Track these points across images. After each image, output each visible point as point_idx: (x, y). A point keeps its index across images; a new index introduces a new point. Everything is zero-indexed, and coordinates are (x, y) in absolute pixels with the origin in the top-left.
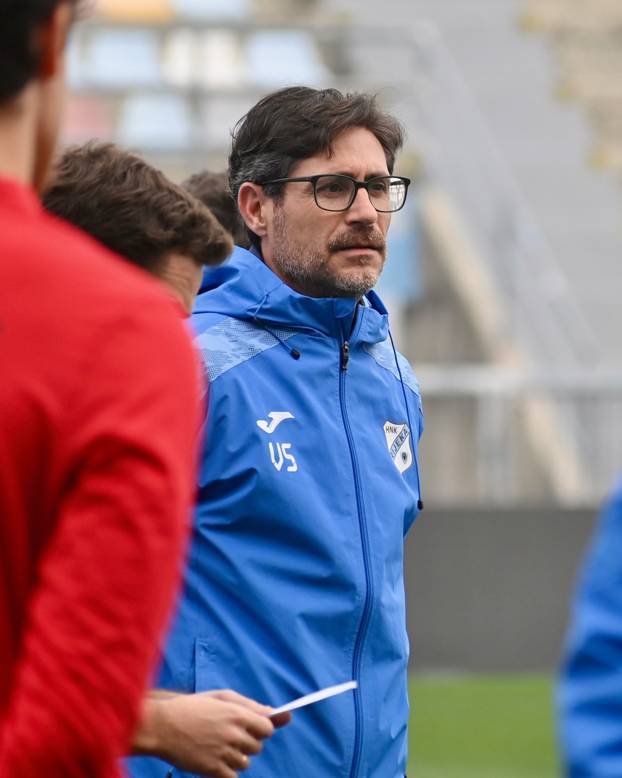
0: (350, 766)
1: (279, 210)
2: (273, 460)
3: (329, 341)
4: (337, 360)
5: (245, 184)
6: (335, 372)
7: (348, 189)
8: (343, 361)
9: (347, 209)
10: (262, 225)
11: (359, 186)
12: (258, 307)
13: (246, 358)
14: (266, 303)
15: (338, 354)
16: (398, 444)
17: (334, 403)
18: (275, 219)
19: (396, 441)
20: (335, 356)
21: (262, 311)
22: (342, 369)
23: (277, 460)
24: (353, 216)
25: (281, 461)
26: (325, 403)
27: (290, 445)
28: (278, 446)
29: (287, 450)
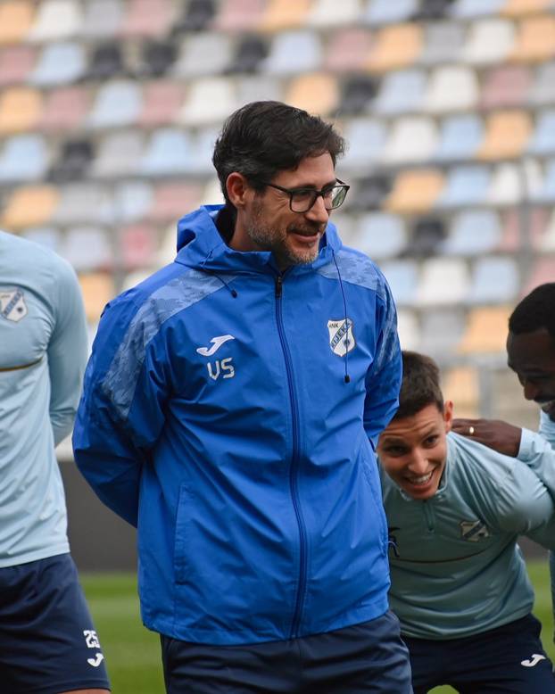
0: (298, 566)
1: (259, 200)
2: (211, 375)
4: (273, 291)
5: (235, 174)
6: (272, 299)
7: (310, 195)
8: (277, 291)
10: (242, 203)
11: (319, 194)
12: (204, 260)
13: (197, 300)
14: (210, 257)
15: (274, 286)
16: (339, 335)
18: (254, 203)
19: (338, 333)
20: (270, 289)
21: (207, 263)
22: (277, 297)
23: (214, 373)
24: (309, 216)
25: (218, 373)
27: (230, 360)
28: (217, 363)
29: (226, 364)
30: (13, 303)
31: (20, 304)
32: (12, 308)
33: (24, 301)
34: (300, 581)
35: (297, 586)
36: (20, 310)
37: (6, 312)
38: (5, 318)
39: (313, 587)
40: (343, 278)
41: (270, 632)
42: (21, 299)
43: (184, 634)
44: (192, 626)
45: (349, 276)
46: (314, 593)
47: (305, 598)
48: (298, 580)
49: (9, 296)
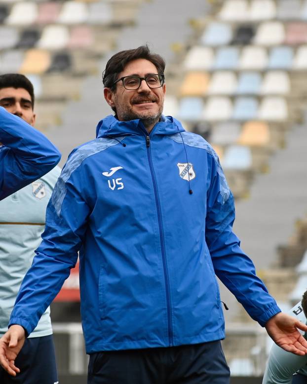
1: (116, 95)
2: (110, 186)
3: (140, 137)
4: (144, 143)
8: (148, 143)
9: (138, 88)
10: (112, 102)
11: (142, 79)
12: (107, 130)
13: (103, 150)
14: (110, 128)
17: (145, 160)
18: (115, 98)
19: (185, 169)
22: (148, 147)
23: (112, 186)
24: (140, 90)
25: (115, 186)
26: (140, 161)
27: (120, 179)
28: (113, 180)
29: (119, 181)
30: (39, 189)
31: (42, 190)
32: (38, 191)
33: (45, 189)
34: (168, 308)
35: (167, 311)
36: (42, 193)
37: (35, 193)
38: (35, 196)
39: (176, 312)
40: (186, 143)
41: (156, 341)
42: (43, 187)
43: (108, 347)
44: (112, 341)
45: (190, 143)
46: (177, 316)
47: (173, 319)
48: (166, 307)
49: (37, 185)
